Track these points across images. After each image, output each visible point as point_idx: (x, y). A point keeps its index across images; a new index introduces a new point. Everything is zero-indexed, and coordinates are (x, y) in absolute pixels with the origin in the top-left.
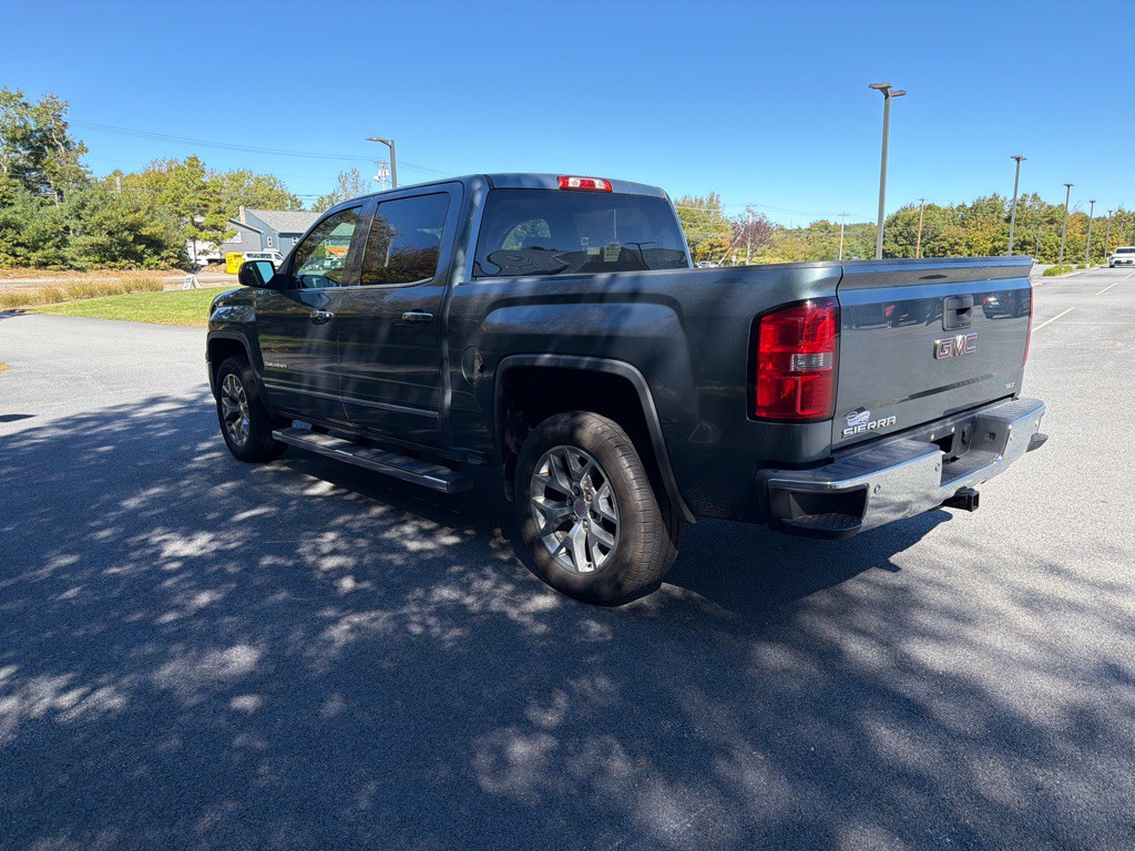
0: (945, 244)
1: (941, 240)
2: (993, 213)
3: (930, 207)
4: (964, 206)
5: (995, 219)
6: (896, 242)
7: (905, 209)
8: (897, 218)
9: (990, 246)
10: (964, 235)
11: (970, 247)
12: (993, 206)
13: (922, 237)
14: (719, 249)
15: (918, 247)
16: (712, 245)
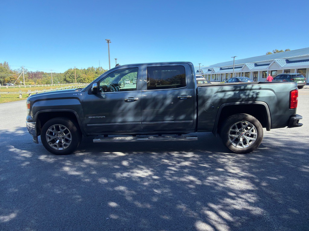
0: (82, 79)
1: (81, 78)
2: (92, 71)
3: (76, 69)
4: (85, 69)
5: (93, 73)
6: (69, 78)
7: (69, 70)
8: (68, 72)
9: (93, 79)
10: (86, 76)
11: (88, 80)
12: (92, 69)
13: (76, 77)
14: (13, 79)
15: (76, 79)
16: (11, 78)
